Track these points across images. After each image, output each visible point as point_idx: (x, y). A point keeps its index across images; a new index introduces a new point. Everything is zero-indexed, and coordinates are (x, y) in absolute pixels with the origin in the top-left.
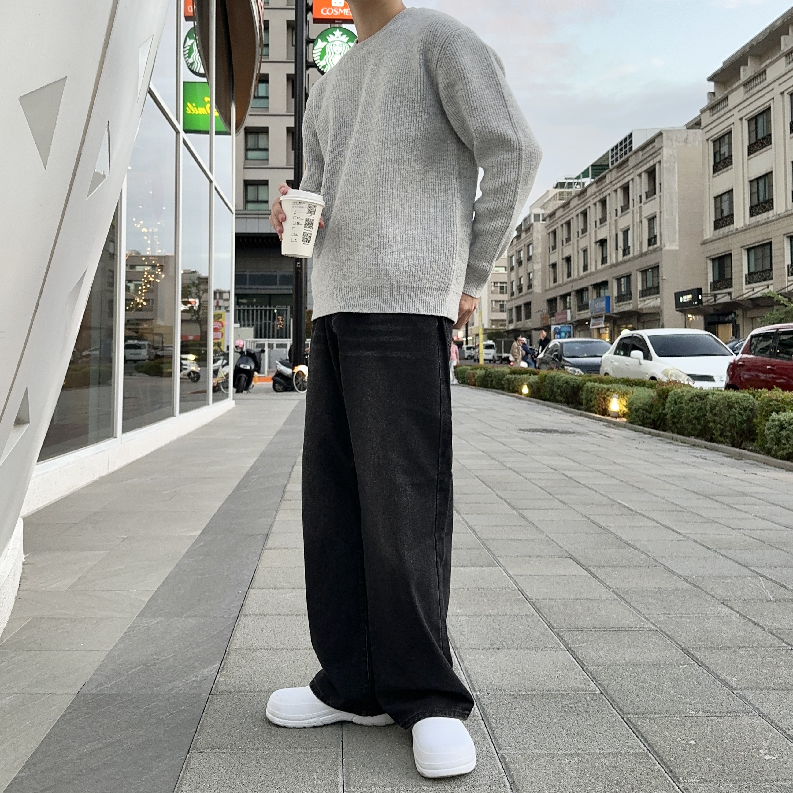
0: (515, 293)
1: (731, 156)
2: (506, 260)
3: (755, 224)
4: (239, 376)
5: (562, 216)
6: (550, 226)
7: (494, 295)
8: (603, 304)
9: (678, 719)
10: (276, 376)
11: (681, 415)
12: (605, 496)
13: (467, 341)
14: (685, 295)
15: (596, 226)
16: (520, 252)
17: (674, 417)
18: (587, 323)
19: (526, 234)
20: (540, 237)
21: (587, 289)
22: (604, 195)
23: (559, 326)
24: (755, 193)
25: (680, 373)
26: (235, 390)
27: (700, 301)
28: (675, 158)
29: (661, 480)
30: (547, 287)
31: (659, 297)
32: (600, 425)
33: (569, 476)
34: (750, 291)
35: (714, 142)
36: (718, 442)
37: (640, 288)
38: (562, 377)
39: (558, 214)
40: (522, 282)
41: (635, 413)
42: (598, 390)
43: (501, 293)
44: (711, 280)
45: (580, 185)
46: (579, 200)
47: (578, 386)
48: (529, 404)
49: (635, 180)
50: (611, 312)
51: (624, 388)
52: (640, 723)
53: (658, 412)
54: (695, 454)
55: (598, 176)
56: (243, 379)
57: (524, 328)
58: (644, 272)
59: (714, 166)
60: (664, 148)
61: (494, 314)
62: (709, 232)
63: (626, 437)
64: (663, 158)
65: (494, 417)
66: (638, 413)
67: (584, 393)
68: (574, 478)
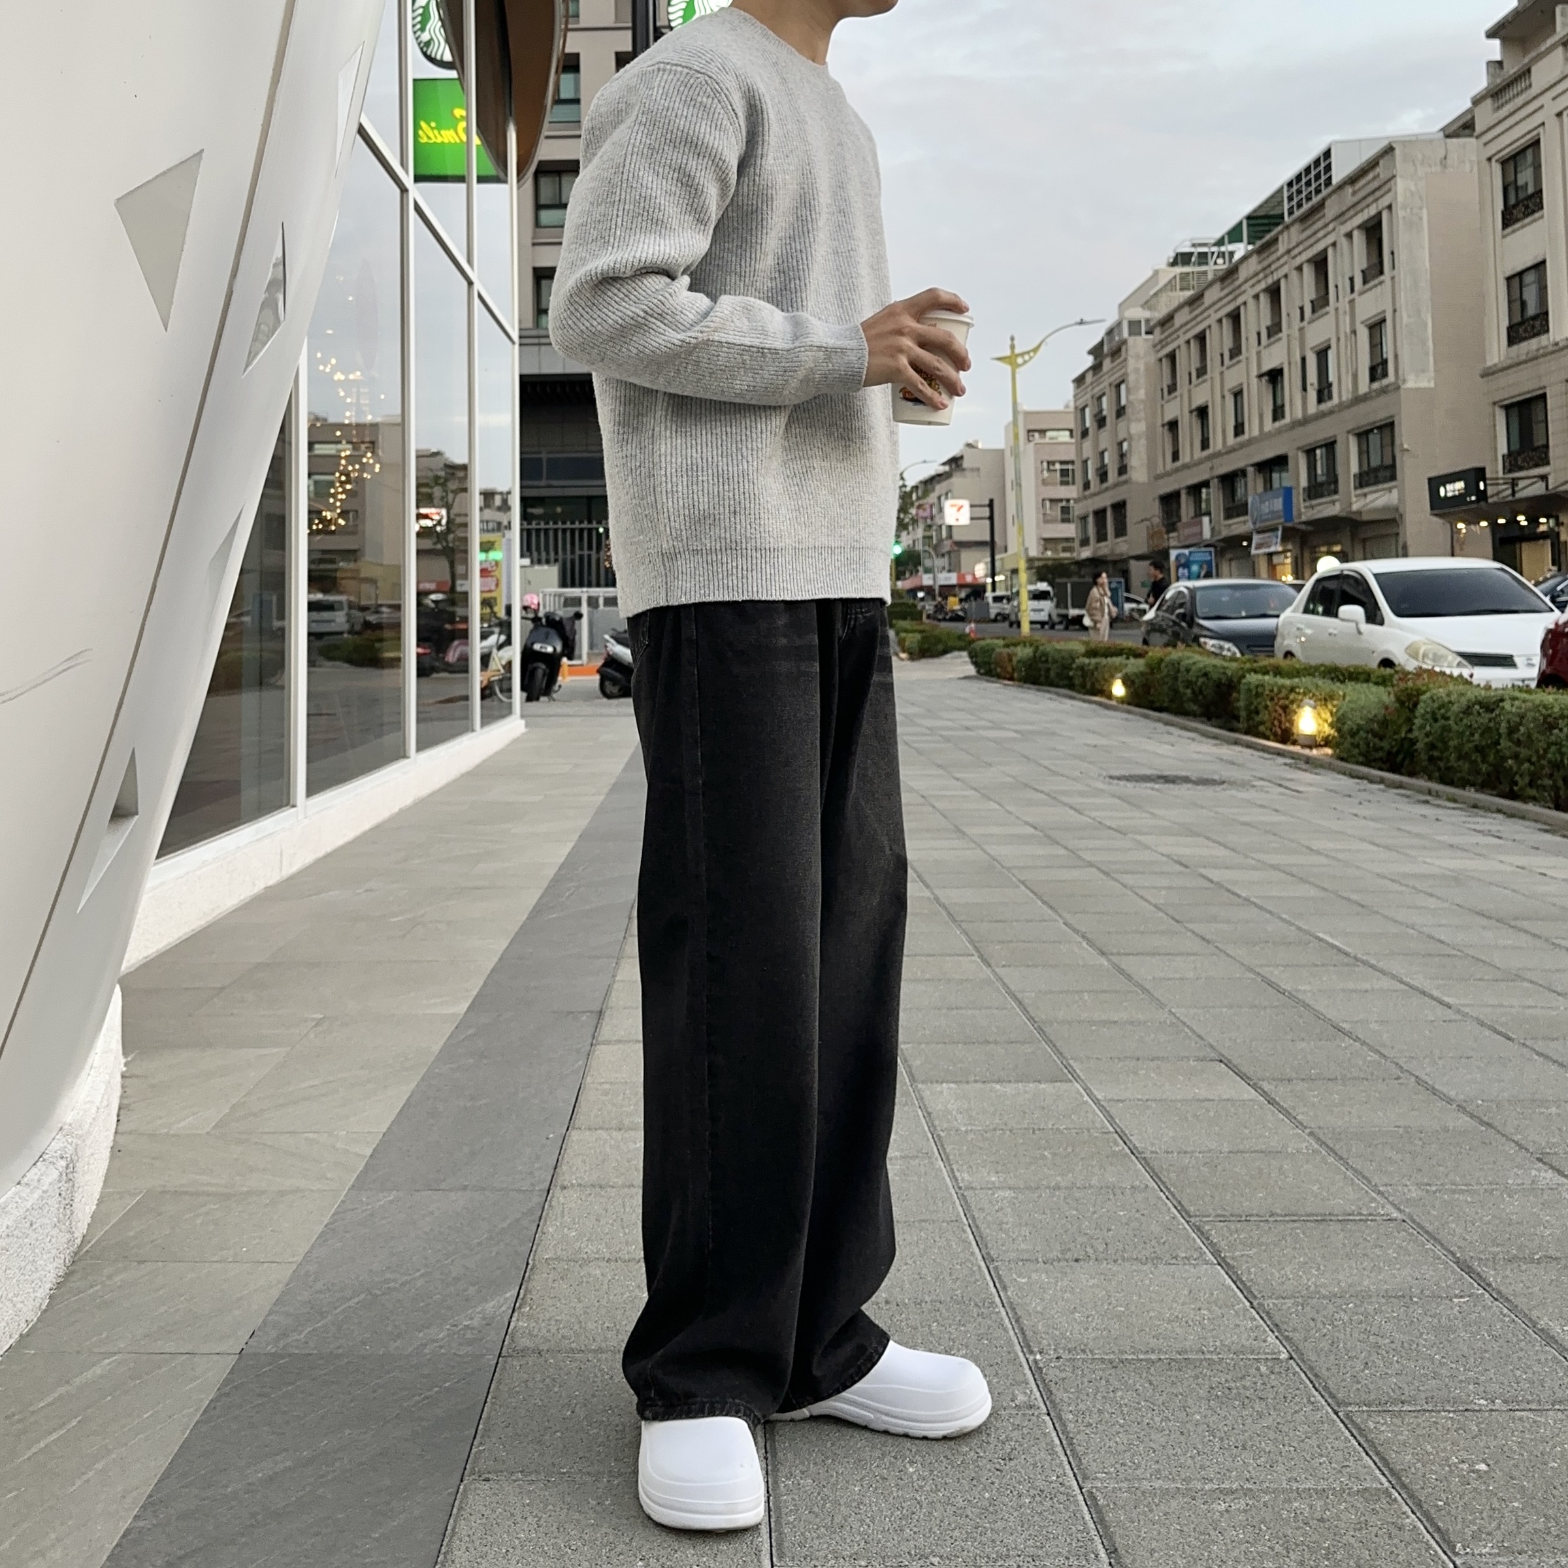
0: (1092, 484)
1: (1540, 191)
2: (1072, 417)
4: (530, 667)
5: (1187, 323)
6: (1162, 343)
7: (1050, 487)
8: (1278, 504)
9: (1451, 1415)
10: (605, 665)
11: (1445, 743)
12: (1293, 924)
13: (994, 583)
14: (1450, 482)
15: (1259, 343)
16: (1100, 398)
17: (1432, 746)
18: (1245, 543)
19: (1112, 361)
20: (1142, 367)
21: (1243, 473)
22: (1275, 278)
23: (1186, 551)
25: (1443, 652)
26: (525, 695)
27: (1482, 496)
28: (1421, 198)
29: (1406, 885)
30: (1160, 470)
31: (1395, 487)
32: (1277, 765)
33: (1215, 879)
35: (1503, 163)
36: (1525, 799)
37: (1354, 468)
38: (1194, 663)
39: (1179, 320)
40: (1106, 461)
41: (1349, 740)
42: (1272, 691)
43: (1063, 483)
44: (1503, 449)
45: (1224, 257)
47: (1230, 680)
48: (1127, 720)
49: (1338, 245)
50: (1296, 521)
51: (1326, 685)
52: (1371, 1425)
53: (1397, 737)
54: (1478, 827)
55: (1261, 238)
56: (540, 673)
57: (1112, 553)
58: (1363, 435)
59: (1504, 213)
60: (1399, 180)
61: (1050, 526)
62: (1497, 350)
63: (1331, 791)
64: (1396, 198)
65: (1054, 749)
66: (1357, 739)
67: (1242, 696)
68: (1225, 884)
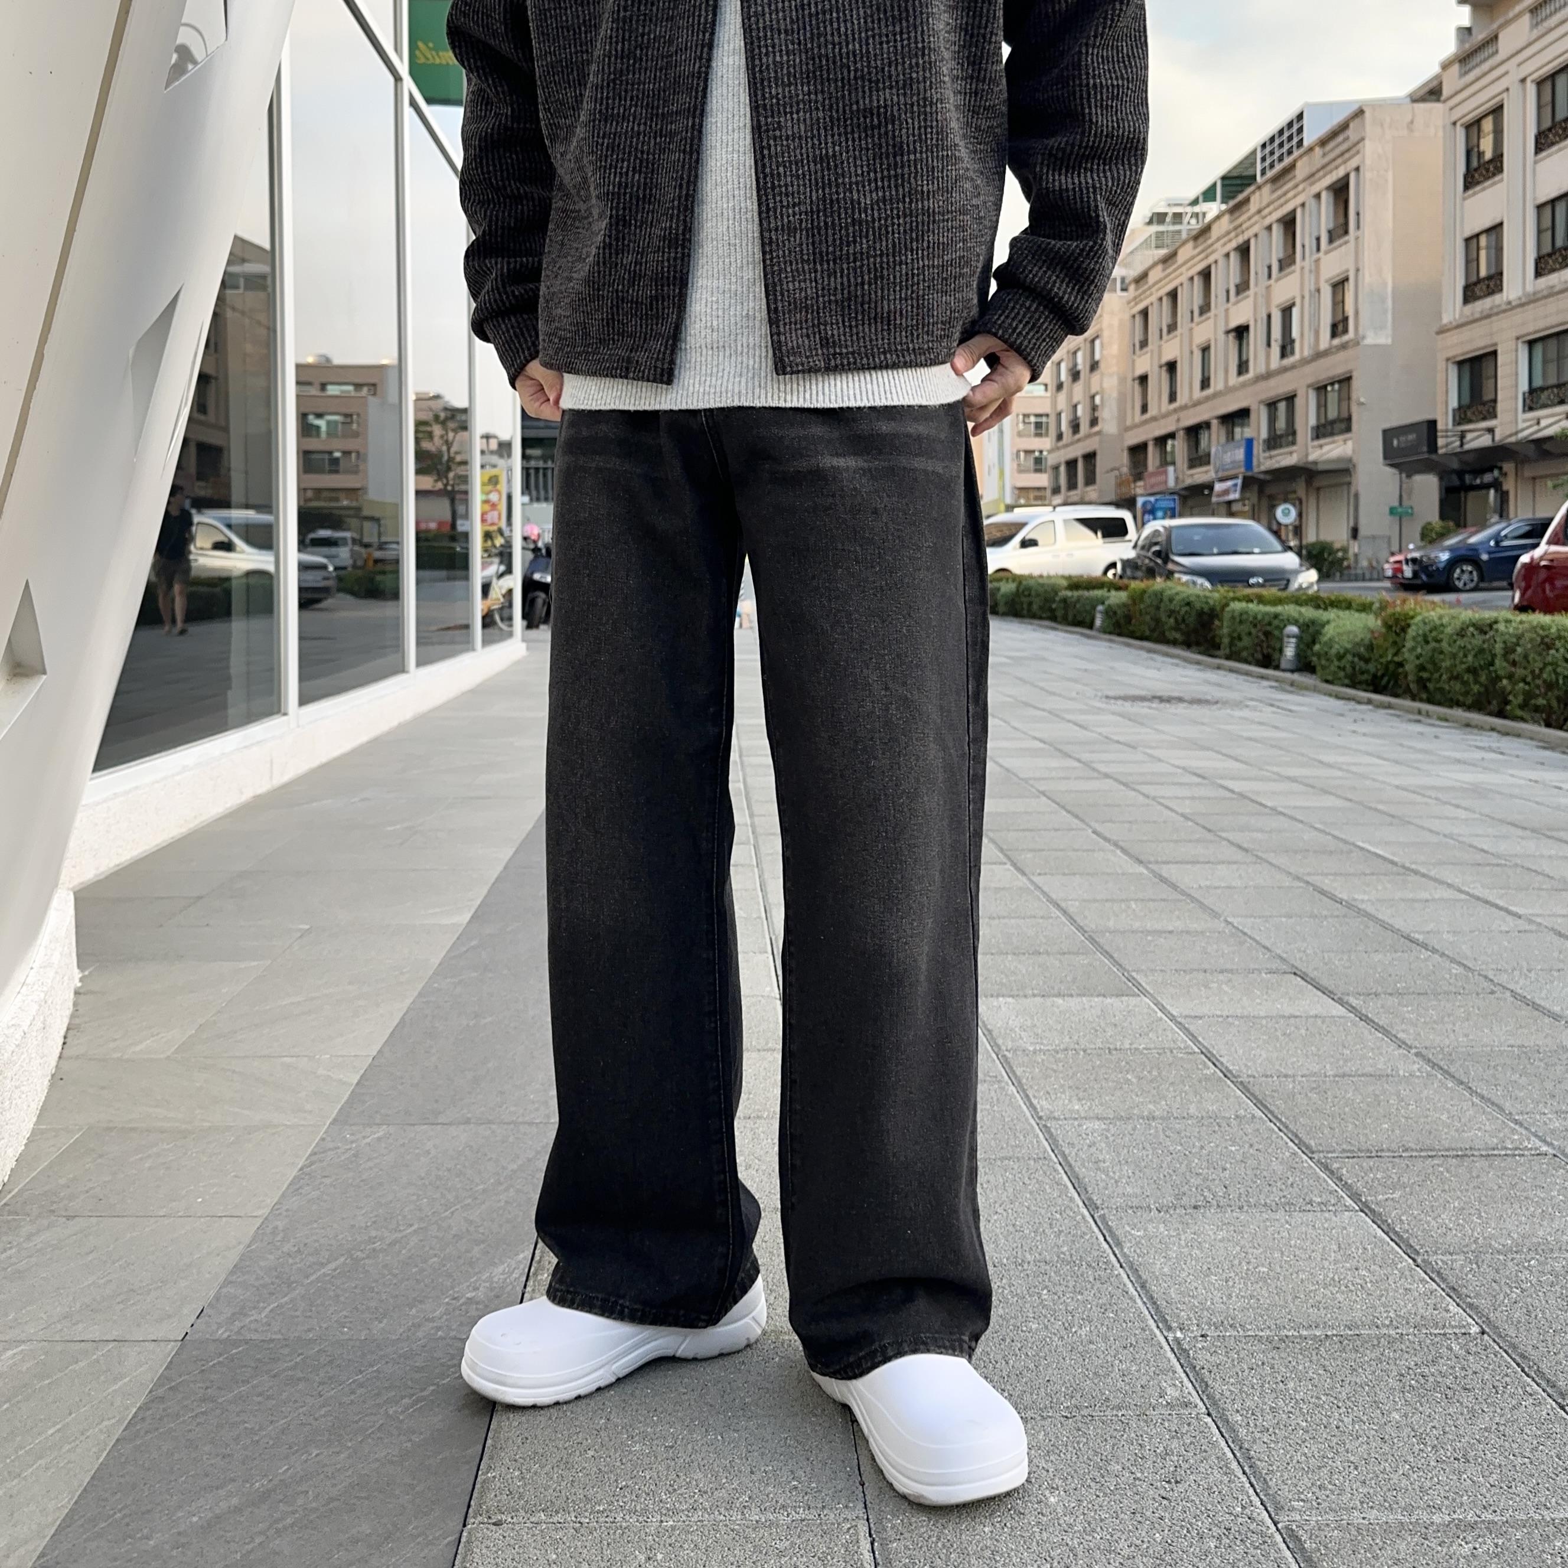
0: (1065, 436)
1: (1502, 155)
3: (1545, 293)
4: (531, 595)
5: (1160, 280)
6: (1136, 300)
7: (1024, 439)
8: (1240, 454)
11: (1437, 665)
12: (1329, 834)
14: (1402, 436)
15: (1228, 300)
16: (1075, 353)
17: (1422, 668)
20: (1116, 323)
21: (1207, 425)
22: (1246, 237)
23: (1152, 499)
24: (1547, 230)
26: (524, 623)
27: (1434, 448)
28: (1387, 161)
29: (1430, 797)
30: (1129, 423)
31: (1350, 439)
32: (1264, 688)
33: (1236, 790)
34: (1531, 426)
35: (1468, 127)
36: (1515, 718)
37: (1313, 421)
38: (1177, 594)
39: (1152, 277)
40: (1079, 413)
41: (1336, 663)
42: (1255, 618)
43: (1038, 435)
44: (1454, 403)
45: (1197, 217)
46: (1195, 247)
47: (1212, 610)
48: (1110, 648)
49: (1307, 205)
50: (1256, 470)
51: (1309, 612)
53: (1383, 660)
54: (1477, 744)
55: (1233, 198)
58: (1321, 389)
59: (1465, 177)
60: (1367, 142)
61: (1023, 475)
62: (1453, 308)
63: (1323, 710)
64: (1363, 161)
65: (1045, 672)
66: (1344, 661)
67: (1225, 624)
68: (1250, 795)
